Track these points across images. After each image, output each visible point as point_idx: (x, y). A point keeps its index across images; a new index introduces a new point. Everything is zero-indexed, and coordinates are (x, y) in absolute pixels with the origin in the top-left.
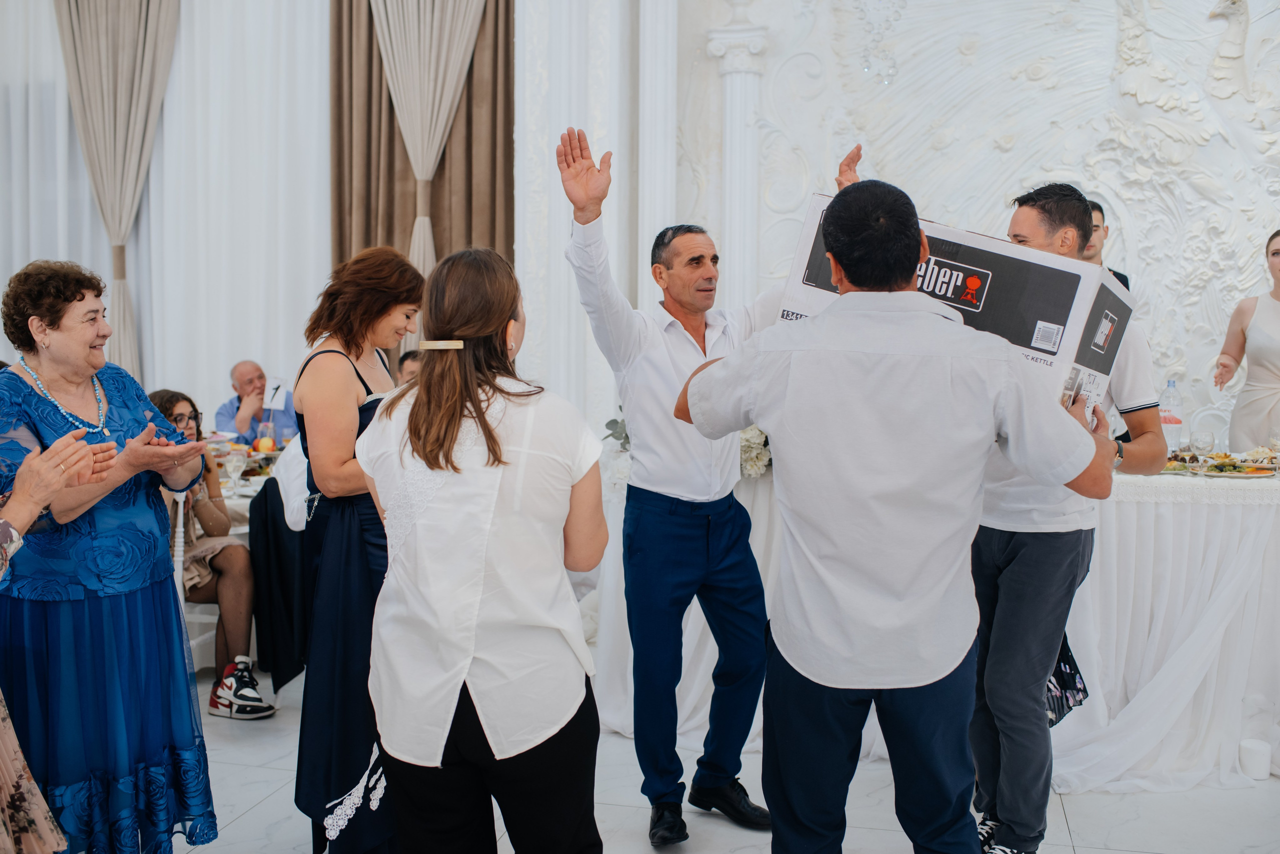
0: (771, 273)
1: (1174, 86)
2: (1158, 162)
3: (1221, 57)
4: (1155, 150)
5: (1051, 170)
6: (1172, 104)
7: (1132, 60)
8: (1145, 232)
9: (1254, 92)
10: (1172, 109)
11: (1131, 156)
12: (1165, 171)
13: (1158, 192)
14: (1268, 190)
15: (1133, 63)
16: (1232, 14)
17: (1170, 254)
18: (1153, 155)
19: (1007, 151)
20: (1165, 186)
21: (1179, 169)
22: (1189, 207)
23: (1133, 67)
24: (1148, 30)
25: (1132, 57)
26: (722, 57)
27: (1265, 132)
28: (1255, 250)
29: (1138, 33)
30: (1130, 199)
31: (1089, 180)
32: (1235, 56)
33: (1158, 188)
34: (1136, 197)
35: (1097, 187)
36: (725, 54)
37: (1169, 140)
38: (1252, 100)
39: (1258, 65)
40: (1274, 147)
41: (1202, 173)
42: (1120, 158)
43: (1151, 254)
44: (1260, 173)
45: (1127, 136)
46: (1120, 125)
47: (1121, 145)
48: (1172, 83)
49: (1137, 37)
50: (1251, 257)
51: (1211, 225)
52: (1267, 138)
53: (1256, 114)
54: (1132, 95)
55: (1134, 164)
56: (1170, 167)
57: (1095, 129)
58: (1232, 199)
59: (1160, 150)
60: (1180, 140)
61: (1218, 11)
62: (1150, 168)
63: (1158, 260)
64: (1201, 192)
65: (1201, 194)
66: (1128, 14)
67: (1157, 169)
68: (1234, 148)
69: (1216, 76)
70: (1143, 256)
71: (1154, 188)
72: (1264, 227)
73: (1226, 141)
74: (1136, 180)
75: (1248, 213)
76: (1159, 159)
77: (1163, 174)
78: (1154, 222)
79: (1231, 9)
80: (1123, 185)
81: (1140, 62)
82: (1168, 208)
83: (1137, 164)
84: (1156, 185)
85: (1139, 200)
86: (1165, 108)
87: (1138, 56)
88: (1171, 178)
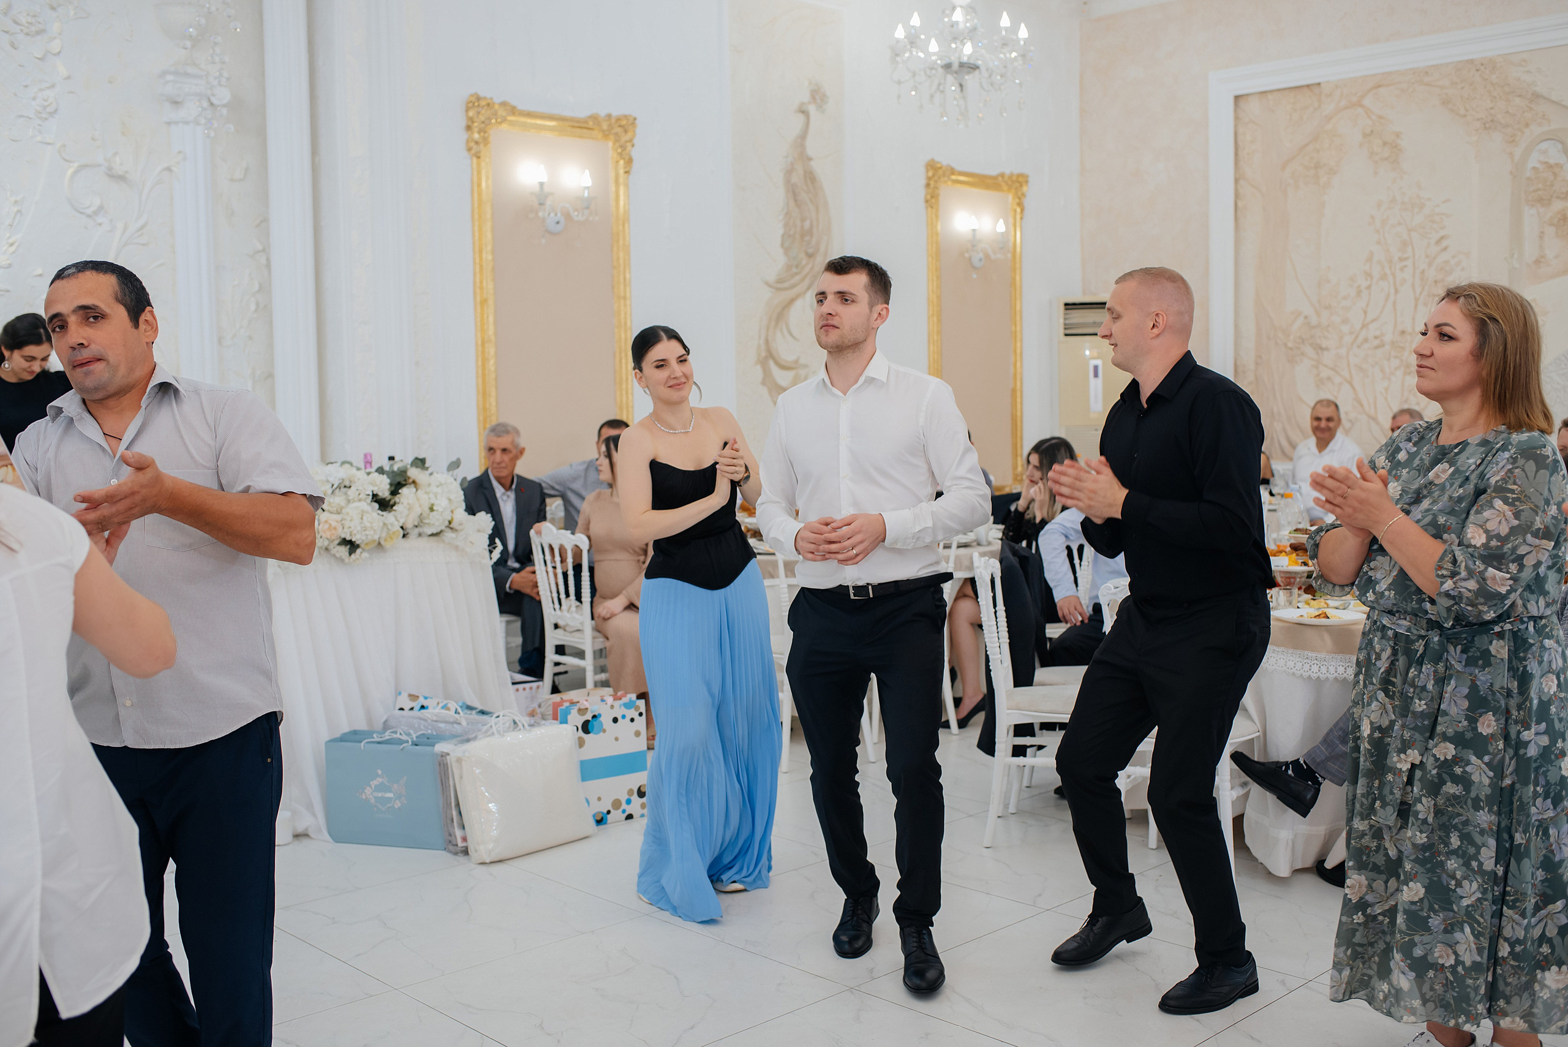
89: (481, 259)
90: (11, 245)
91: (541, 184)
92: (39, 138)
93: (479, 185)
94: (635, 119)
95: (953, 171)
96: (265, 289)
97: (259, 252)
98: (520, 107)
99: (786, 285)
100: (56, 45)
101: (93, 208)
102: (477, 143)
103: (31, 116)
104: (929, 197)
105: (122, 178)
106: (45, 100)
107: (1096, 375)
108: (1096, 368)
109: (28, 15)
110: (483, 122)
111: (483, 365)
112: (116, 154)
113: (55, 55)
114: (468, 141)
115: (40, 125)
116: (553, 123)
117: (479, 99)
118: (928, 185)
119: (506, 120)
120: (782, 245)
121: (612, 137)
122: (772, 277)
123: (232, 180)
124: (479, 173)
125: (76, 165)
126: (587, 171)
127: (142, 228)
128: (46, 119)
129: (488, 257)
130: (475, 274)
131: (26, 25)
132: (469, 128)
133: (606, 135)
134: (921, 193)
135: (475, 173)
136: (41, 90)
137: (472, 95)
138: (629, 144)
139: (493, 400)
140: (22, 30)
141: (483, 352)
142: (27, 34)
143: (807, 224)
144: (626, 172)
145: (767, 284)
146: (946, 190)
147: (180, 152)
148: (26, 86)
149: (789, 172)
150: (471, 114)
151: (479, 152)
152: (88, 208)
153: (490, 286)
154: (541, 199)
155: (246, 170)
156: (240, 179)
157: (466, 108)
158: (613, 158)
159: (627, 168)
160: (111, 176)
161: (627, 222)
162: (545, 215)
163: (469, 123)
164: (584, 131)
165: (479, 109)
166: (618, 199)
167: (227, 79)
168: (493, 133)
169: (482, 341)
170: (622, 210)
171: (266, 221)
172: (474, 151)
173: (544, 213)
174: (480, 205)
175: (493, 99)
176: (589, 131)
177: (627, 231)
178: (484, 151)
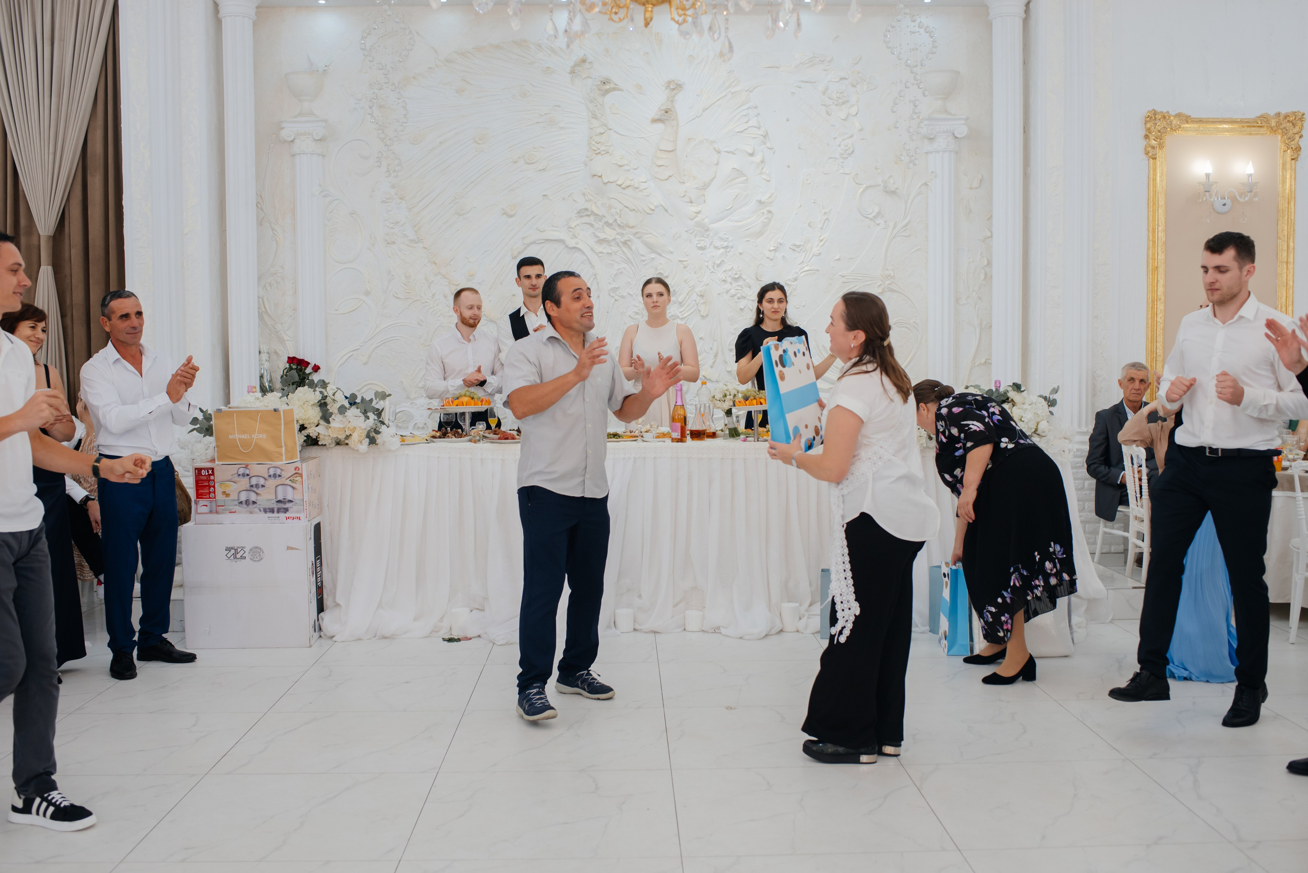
0: (337, 310)
1: (629, 170)
2: (619, 225)
3: (660, 150)
4: (617, 217)
5: (544, 231)
6: (628, 183)
7: (598, 151)
8: (613, 276)
9: (684, 175)
10: (627, 187)
11: (600, 221)
12: (624, 232)
13: (620, 247)
14: (697, 246)
15: (600, 153)
16: (666, 120)
17: (631, 293)
18: (616, 220)
19: (511, 216)
20: (625, 243)
21: (634, 231)
22: (643, 258)
23: (600, 154)
24: (610, 129)
25: (599, 149)
26: (292, 141)
27: (693, 204)
28: (690, 289)
29: (602, 131)
30: (601, 253)
31: (572, 239)
32: (670, 150)
33: (620, 244)
34: (605, 251)
35: (577, 244)
36: (294, 139)
37: (626, 209)
38: (683, 181)
39: (686, 157)
40: (699, 215)
41: (651, 233)
42: (594, 223)
43: (618, 293)
44: (691, 234)
45: (597, 206)
46: (592, 198)
47: (593, 212)
48: (627, 168)
49: (602, 134)
50: (688, 294)
51: (658, 272)
52: (694, 209)
53: (686, 192)
54: (599, 176)
56: (628, 229)
57: (574, 201)
58: (672, 253)
59: (620, 216)
60: (634, 210)
61: (657, 117)
62: (614, 229)
63: (623, 297)
64: (651, 248)
65: (650, 249)
66: (595, 117)
67: (619, 231)
68: (672, 216)
69: (657, 164)
70: (612, 295)
71: (618, 245)
73: (666, 211)
74: (604, 238)
75: (684, 263)
76: (620, 223)
77: (623, 234)
78: (619, 269)
79: (666, 116)
80: (596, 242)
81: (604, 152)
82: (628, 259)
83: (605, 226)
84: (619, 242)
85: (608, 253)
86: (622, 186)
87: (603, 148)
88: (629, 237)
89: (1154, 237)
90: (821, 241)
91: (1208, 175)
92: (841, 171)
93: (1155, 180)
94: (1304, 114)
96: (989, 263)
97: (989, 237)
98: (1194, 115)
100: (853, 110)
101: (874, 214)
102: (1153, 148)
103: (837, 157)
105: (893, 193)
106: (845, 146)
109: (838, 93)
110: (1159, 131)
111: (1152, 318)
112: (891, 176)
113: (854, 115)
114: (1146, 146)
116: (1226, 126)
117: (1155, 113)
119: (1180, 127)
121: (1280, 131)
123: (971, 188)
124: (1155, 170)
125: (865, 186)
126: (1250, 162)
127: (906, 226)
128: (847, 158)
129: (1161, 235)
130: (1148, 249)
131: (836, 99)
132: (1146, 137)
133: (1273, 130)
135: (1152, 171)
136: (844, 140)
137: (1149, 112)
138: (1297, 137)
140: (833, 103)
142: (837, 105)
144: (1292, 159)
147: (932, 172)
148: (835, 138)
150: (1148, 125)
151: (1156, 154)
152: (871, 214)
153: (1161, 257)
154: (1207, 187)
155: (981, 180)
156: (977, 188)
157: (1144, 122)
158: (1281, 149)
159: (1295, 156)
160: (887, 192)
161: (1293, 200)
162: (1212, 200)
163: (1147, 133)
164: (1254, 129)
165: (1156, 122)
166: (1284, 181)
167: (967, 119)
168: (1168, 139)
169: (1152, 300)
170: (1287, 191)
171: (992, 216)
172: (1151, 154)
173: (1211, 198)
174: (1155, 194)
175: (1168, 112)
176: (1258, 129)
177: (1293, 207)
178: (1160, 154)
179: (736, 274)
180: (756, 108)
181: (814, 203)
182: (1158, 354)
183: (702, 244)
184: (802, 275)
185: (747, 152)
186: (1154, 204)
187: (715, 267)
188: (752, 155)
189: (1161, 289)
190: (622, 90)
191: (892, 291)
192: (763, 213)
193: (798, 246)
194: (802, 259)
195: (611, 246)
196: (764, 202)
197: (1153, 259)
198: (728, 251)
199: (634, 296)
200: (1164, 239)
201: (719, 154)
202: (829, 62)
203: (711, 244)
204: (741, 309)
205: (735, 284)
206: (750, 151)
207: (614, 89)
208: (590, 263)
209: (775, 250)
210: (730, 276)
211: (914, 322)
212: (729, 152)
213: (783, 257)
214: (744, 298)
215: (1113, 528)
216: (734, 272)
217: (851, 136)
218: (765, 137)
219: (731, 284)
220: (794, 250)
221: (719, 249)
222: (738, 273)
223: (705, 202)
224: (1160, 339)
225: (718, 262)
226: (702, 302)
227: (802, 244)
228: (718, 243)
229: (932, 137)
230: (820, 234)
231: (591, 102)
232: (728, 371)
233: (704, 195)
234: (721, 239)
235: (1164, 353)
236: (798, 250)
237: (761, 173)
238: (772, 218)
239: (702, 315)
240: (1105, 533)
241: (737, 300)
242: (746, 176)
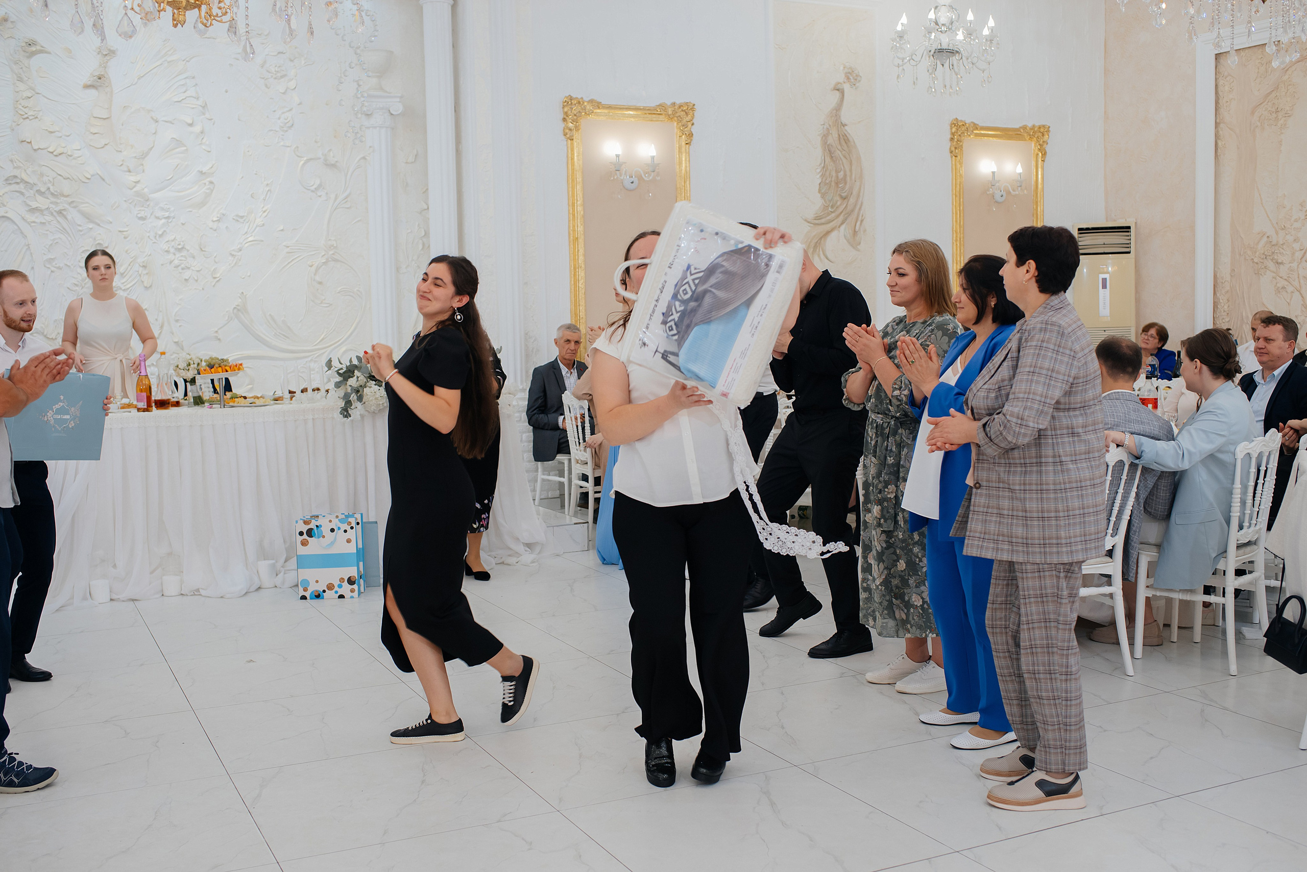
1: (60, 137)
2: (52, 194)
3: (94, 117)
4: (50, 185)
6: (60, 150)
7: (26, 116)
8: (47, 247)
9: (121, 144)
10: (60, 154)
11: (31, 189)
12: (59, 201)
13: (55, 216)
14: (137, 216)
15: (27, 118)
16: (100, 86)
17: (68, 264)
18: (49, 189)
20: (60, 212)
21: (69, 200)
22: (80, 228)
23: (28, 121)
24: (38, 93)
25: (26, 113)
27: (131, 174)
28: (132, 260)
29: (30, 95)
30: (34, 222)
32: (104, 117)
33: (55, 213)
34: (36, 220)
35: (6, 212)
37: (59, 177)
38: (120, 150)
39: (122, 125)
40: (138, 185)
41: (88, 203)
42: (23, 191)
43: (54, 264)
44: (130, 203)
45: (27, 174)
46: (22, 165)
47: (22, 180)
48: (60, 134)
49: (29, 98)
50: (129, 265)
51: (97, 242)
52: (132, 178)
53: (123, 161)
54: (28, 142)
55: (35, 195)
56: (62, 198)
58: (111, 223)
59: (53, 185)
60: (69, 178)
61: (89, 83)
62: (48, 199)
63: (59, 268)
65: (88, 218)
66: (20, 80)
67: (53, 199)
68: (110, 185)
69: (92, 131)
70: (48, 266)
71: (52, 214)
72: (136, 243)
73: (103, 180)
74: (37, 207)
75: (124, 233)
76: (53, 192)
77: (57, 203)
78: (54, 240)
79: (98, 82)
80: (27, 211)
81: (33, 117)
82: (64, 229)
83: (37, 195)
84: (53, 211)
85: (41, 223)
86: (55, 153)
87: (31, 113)
88: (63, 206)
89: (574, 211)
90: (264, 212)
91: (618, 156)
92: (282, 143)
93: (572, 159)
94: (694, 105)
95: (976, 126)
96: (427, 234)
97: (425, 209)
98: (604, 102)
99: (823, 221)
100: (292, 84)
101: (315, 186)
102: (570, 130)
103: (277, 130)
104: (953, 149)
105: (333, 166)
106: (285, 119)
107: (1104, 286)
108: (1104, 280)
109: (275, 66)
110: (575, 115)
111: (575, 284)
112: (330, 150)
113: (293, 90)
114: (564, 129)
115: (283, 135)
116: (631, 113)
117: (571, 99)
118: (952, 139)
119: (593, 112)
120: (819, 191)
121: (676, 118)
122: (810, 215)
123: (407, 163)
124: (572, 150)
125: (305, 159)
126: (653, 145)
127: (347, 198)
128: (287, 131)
129: (580, 209)
130: (569, 221)
131: (274, 73)
132: (564, 120)
133: (670, 118)
134: (947, 145)
135: (570, 151)
136: (283, 113)
137: (566, 97)
138: (689, 124)
139: (582, 308)
140: (272, 76)
141: (575, 275)
142: (275, 78)
143: (841, 175)
144: (687, 144)
145: (806, 220)
146: (969, 142)
147: (370, 147)
148: (274, 111)
149: (825, 137)
150: (566, 110)
151: (573, 136)
152: (312, 186)
153: (580, 229)
154: (617, 166)
155: (416, 156)
156: (412, 162)
157: (562, 106)
158: (677, 134)
159: (689, 141)
160: (327, 165)
161: (688, 180)
162: (622, 178)
163: (565, 117)
164: (654, 116)
165: (573, 106)
166: (680, 163)
167: (401, 97)
168: (583, 122)
169: (574, 268)
170: (683, 171)
171: (427, 189)
172: (569, 135)
173: (621, 176)
174: (573, 173)
175: (582, 98)
176: (657, 116)
177: (688, 186)
178: (576, 135)
179: (179, 245)
180: (193, 78)
181: (256, 174)
182: (581, 316)
183: (142, 214)
184: (246, 245)
185: (186, 123)
186: (573, 180)
187: (157, 236)
188: (191, 125)
189: (581, 258)
190: (49, 53)
191: (336, 260)
192: (205, 184)
193: (242, 217)
194: (246, 230)
195: (44, 215)
196: (205, 173)
197: (574, 231)
198: (170, 221)
199: (72, 267)
200: (582, 213)
201: (157, 124)
202: (266, 35)
203: (151, 214)
204: (186, 280)
205: (178, 255)
206: (190, 121)
207: (41, 52)
208: (22, 233)
209: (218, 221)
210: (173, 246)
211: (358, 290)
212: (167, 122)
213: (227, 227)
214: (189, 268)
215: (550, 475)
216: (177, 243)
217: (291, 110)
218: (203, 107)
219: (175, 254)
220: (238, 221)
221: (161, 219)
222: (182, 243)
223: (143, 171)
224: (582, 303)
225: (160, 233)
226: (145, 272)
227: (246, 214)
228: (160, 214)
229: (369, 113)
230: (263, 206)
231: (16, 63)
232: (175, 342)
233: (142, 165)
234: (162, 209)
235: (586, 315)
236: (242, 220)
237: (201, 144)
238: (214, 188)
239: (146, 285)
240: (543, 480)
241: (181, 271)
242: (185, 146)
